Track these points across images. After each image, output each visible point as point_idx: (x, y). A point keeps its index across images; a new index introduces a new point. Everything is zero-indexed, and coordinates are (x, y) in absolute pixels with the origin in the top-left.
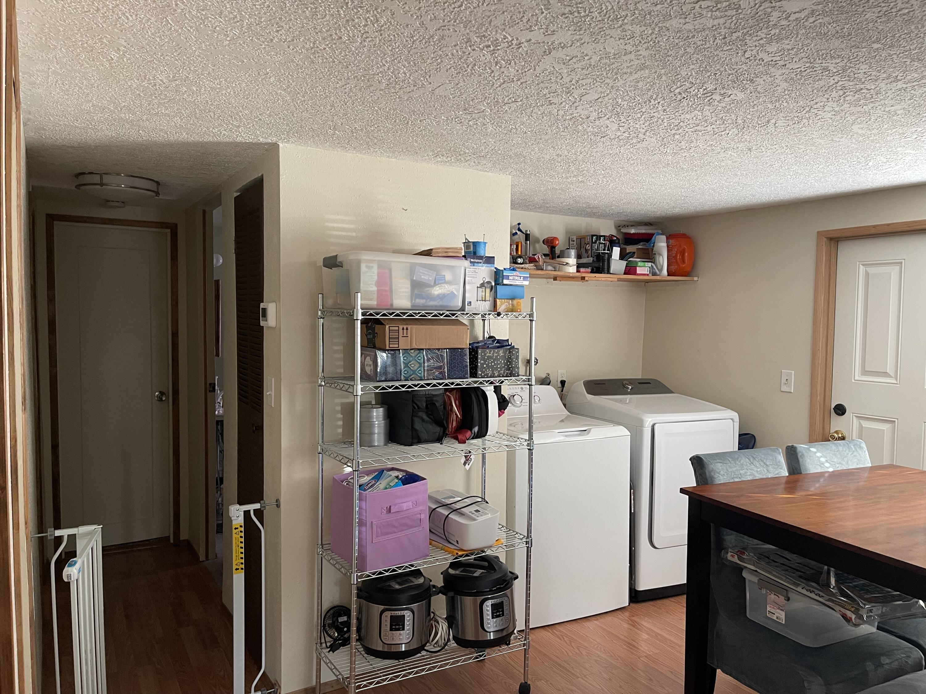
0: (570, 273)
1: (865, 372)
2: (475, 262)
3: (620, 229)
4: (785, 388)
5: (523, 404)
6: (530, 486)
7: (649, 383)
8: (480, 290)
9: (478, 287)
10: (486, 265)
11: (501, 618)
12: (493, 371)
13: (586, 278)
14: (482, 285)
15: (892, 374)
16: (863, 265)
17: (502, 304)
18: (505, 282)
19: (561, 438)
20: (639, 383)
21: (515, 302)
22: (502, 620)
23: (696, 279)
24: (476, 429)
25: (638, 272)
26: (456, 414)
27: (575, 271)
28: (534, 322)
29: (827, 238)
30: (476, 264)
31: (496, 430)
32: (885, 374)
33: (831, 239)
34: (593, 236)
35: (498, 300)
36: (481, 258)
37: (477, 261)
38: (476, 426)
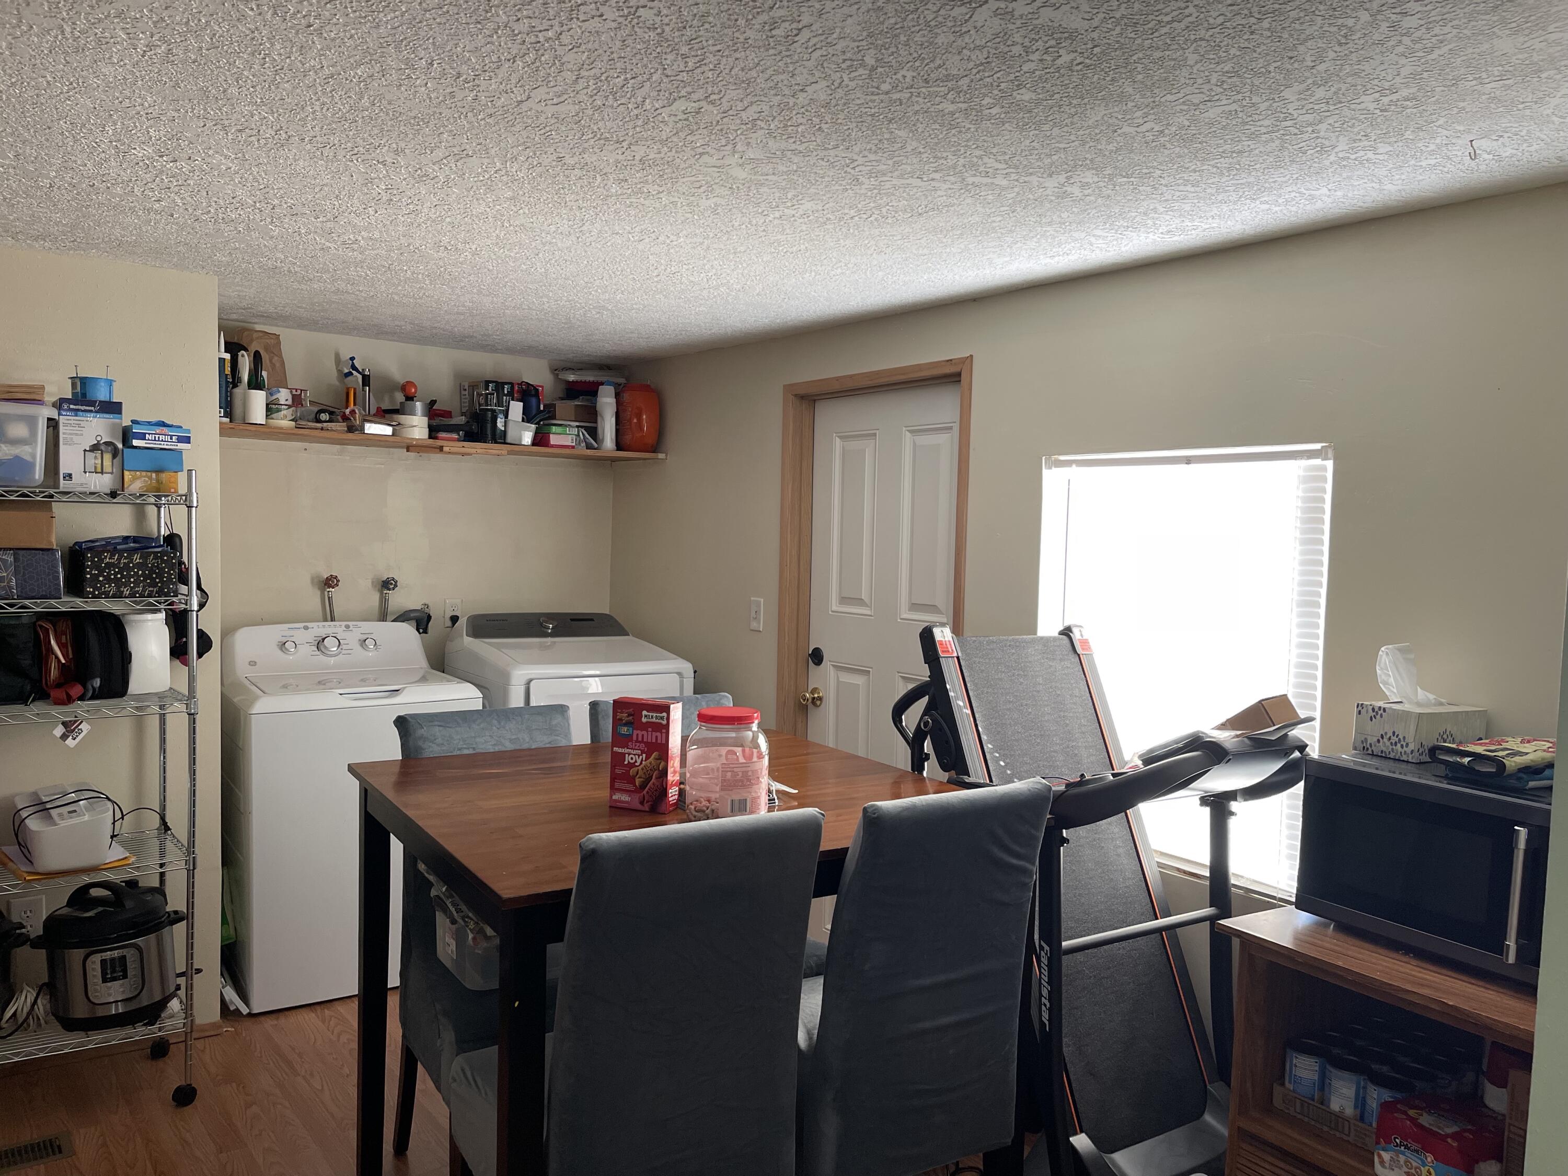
0: (408, 438)
1: (844, 600)
2: (78, 410)
3: (557, 375)
4: (754, 625)
5: (344, 652)
6: (193, 773)
7: (592, 620)
8: (90, 455)
9: (85, 451)
10: (102, 415)
11: (121, 982)
12: (118, 587)
13: (445, 449)
14: (95, 448)
15: (867, 600)
16: (840, 437)
17: (134, 479)
18: (136, 443)
19: (346, 702)
20: (572, 620)
21: (164, 476)
22: (122, 985)
23: (661, 456)
24: (97, 682)
25: (552, 442)
26: (57, 657)
27: (427, 436)
28: (194, 509)
29: (796, 395)
30: (81, 413)
31: (169, 686)
32: (859, 602)
33: (802, 398)
34: (487, 383)
35: (126, 473)
36: (92, 403)
37: (83, 408)
38: (94, 678)
